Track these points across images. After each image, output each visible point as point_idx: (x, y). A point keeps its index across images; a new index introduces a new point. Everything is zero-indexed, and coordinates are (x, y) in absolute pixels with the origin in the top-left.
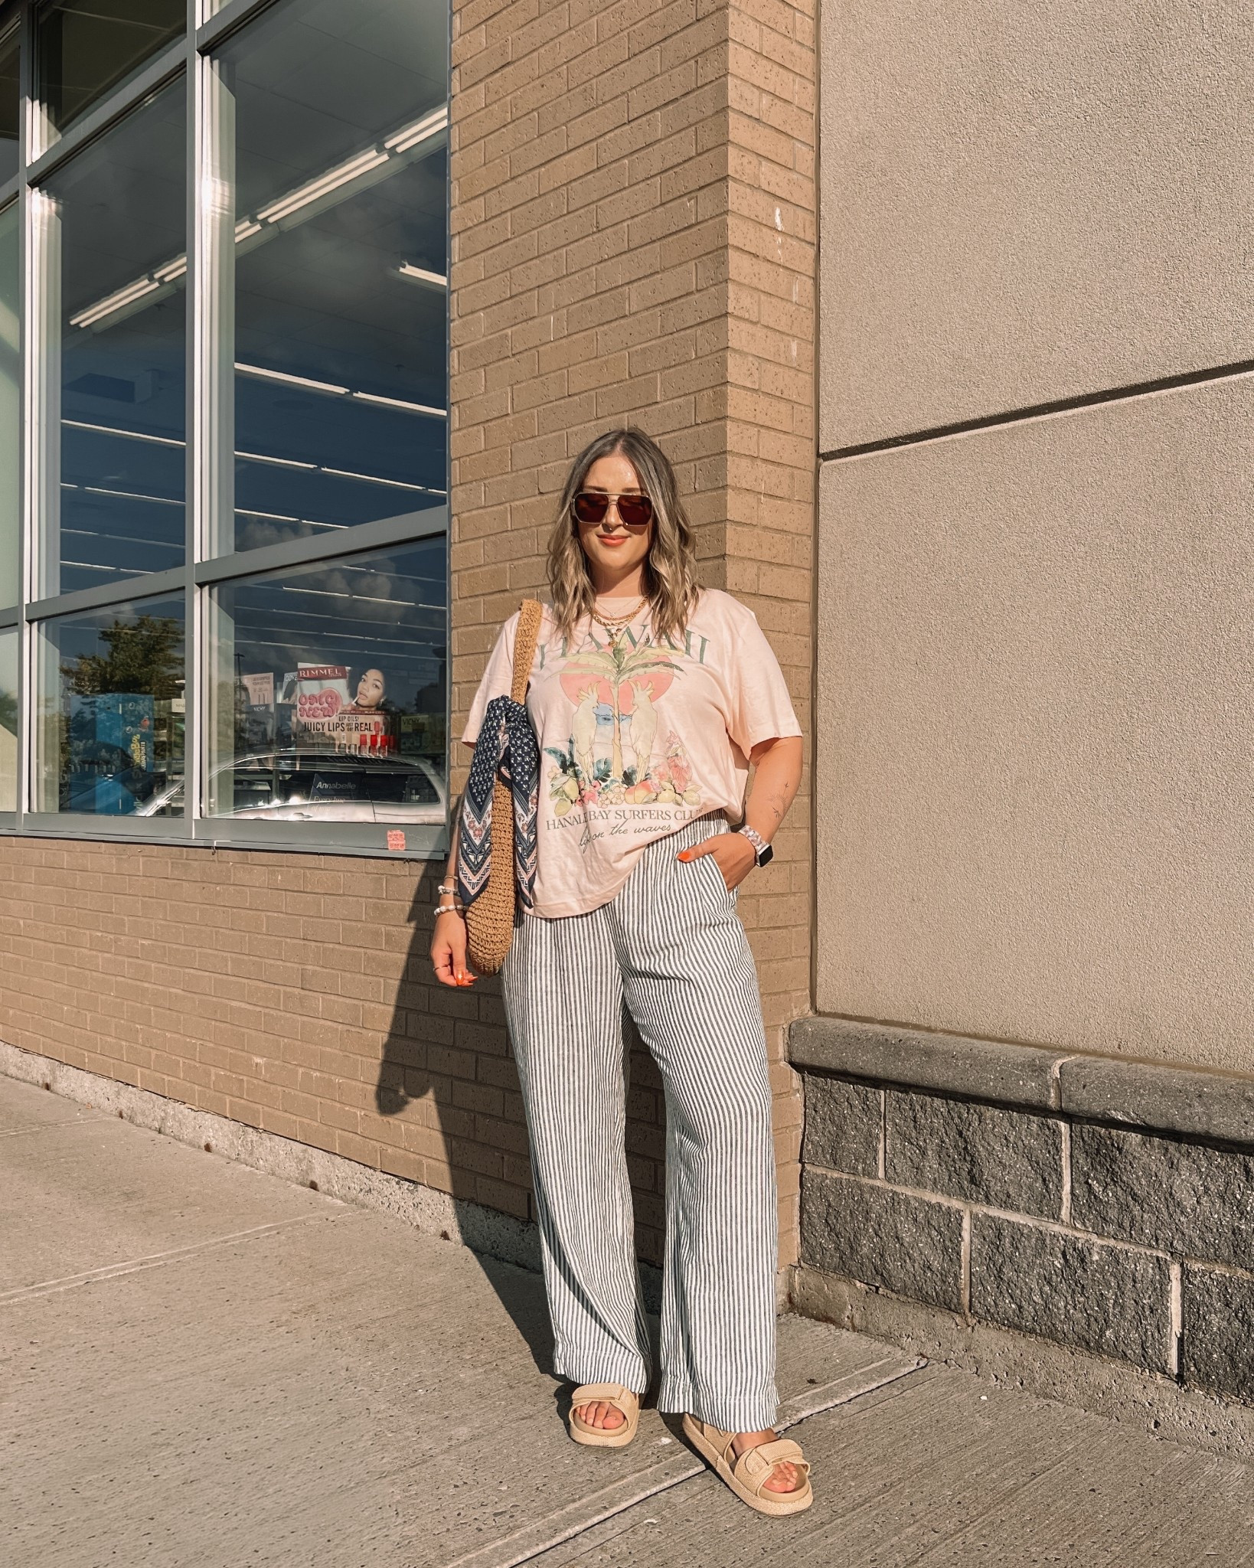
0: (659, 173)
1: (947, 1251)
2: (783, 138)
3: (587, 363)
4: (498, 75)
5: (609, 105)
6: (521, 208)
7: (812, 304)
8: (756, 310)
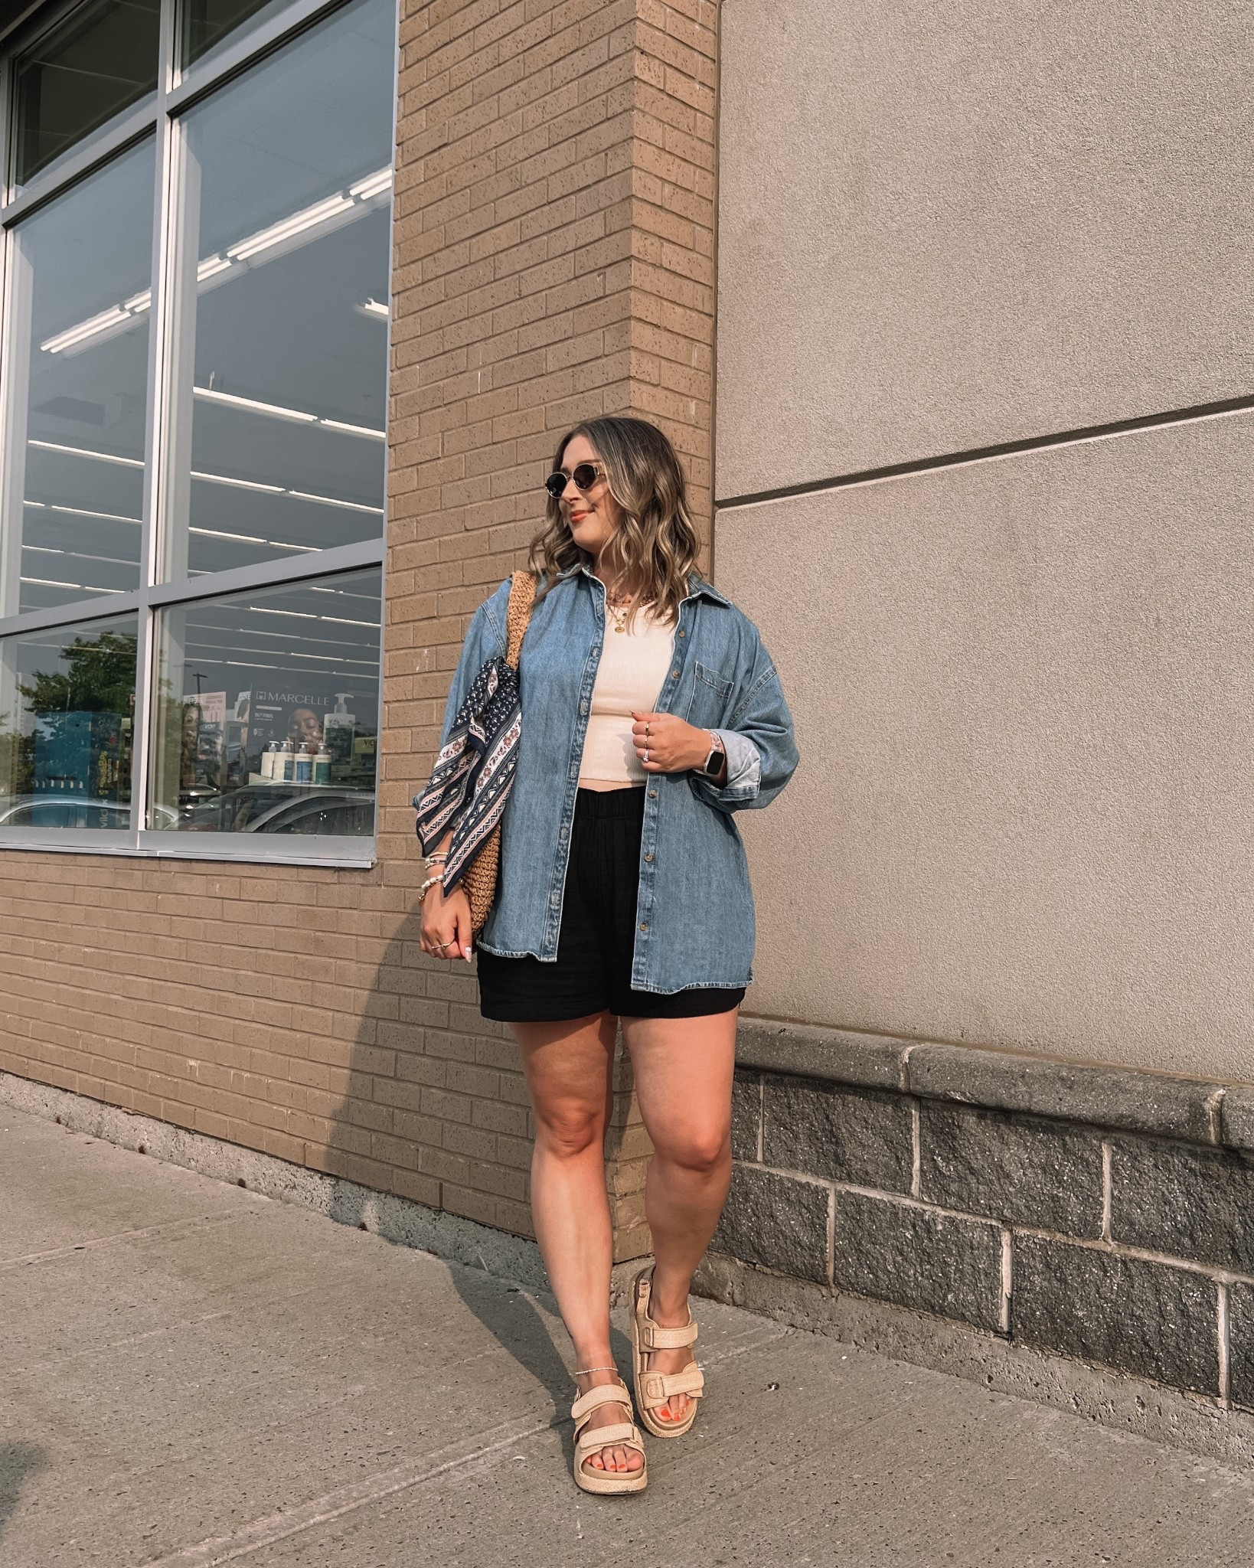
0: (573, 250)
1: (815, 1227)
2: (684, 222)
3: (509, 415)
4: (436, 154)
5: (531, 187)
6: (455, 274)
7: (709, 368)
8: (657, 374)
